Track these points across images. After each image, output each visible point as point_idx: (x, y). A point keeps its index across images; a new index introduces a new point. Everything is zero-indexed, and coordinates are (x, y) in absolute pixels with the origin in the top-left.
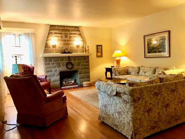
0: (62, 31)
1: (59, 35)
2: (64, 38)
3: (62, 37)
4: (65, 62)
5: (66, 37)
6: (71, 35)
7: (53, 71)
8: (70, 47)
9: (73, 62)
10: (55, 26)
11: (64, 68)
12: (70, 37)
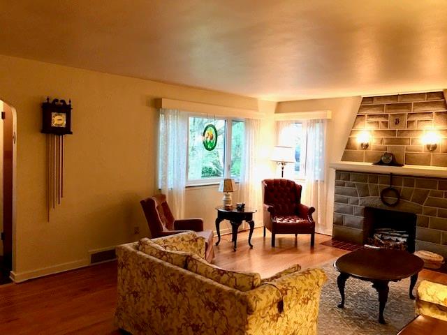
0: (389, 109)
1: (380, 120)
2: (391, 127)
3: (386, 124)
4: (380, 186)
5: (397, 122)
6: (412, 118)
7: (350, 201)
8: (407, 150)
9: (402, 188)
10: (371, 99)
11: (375, 201)
12: (410, 123)
